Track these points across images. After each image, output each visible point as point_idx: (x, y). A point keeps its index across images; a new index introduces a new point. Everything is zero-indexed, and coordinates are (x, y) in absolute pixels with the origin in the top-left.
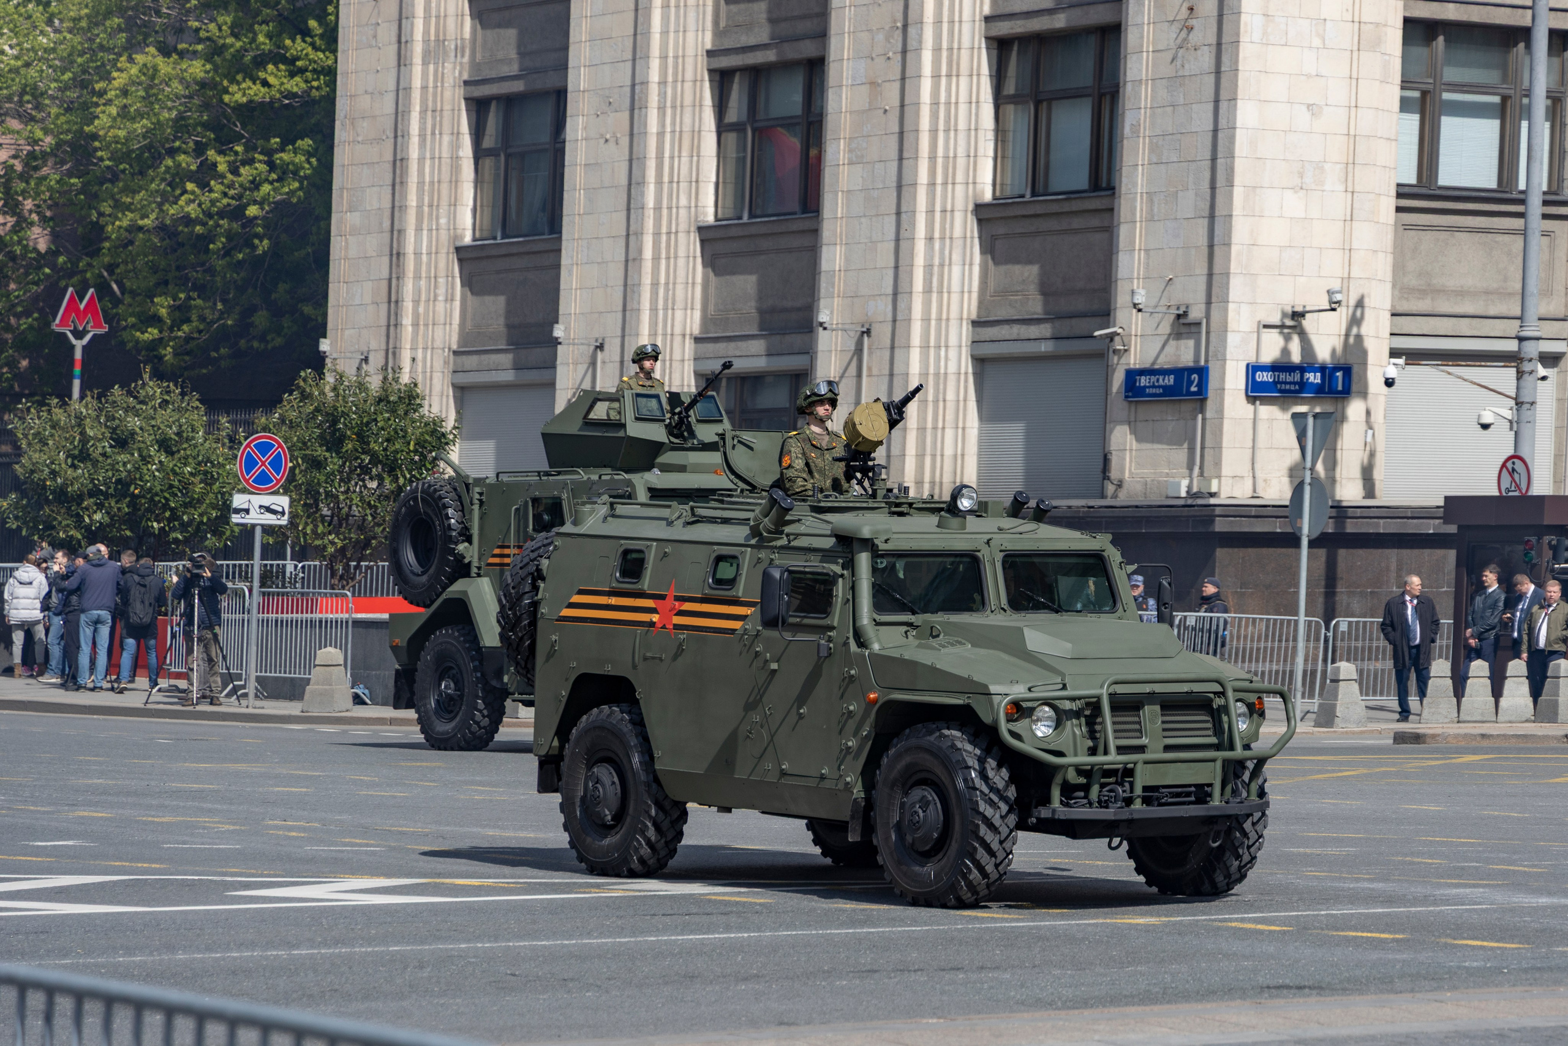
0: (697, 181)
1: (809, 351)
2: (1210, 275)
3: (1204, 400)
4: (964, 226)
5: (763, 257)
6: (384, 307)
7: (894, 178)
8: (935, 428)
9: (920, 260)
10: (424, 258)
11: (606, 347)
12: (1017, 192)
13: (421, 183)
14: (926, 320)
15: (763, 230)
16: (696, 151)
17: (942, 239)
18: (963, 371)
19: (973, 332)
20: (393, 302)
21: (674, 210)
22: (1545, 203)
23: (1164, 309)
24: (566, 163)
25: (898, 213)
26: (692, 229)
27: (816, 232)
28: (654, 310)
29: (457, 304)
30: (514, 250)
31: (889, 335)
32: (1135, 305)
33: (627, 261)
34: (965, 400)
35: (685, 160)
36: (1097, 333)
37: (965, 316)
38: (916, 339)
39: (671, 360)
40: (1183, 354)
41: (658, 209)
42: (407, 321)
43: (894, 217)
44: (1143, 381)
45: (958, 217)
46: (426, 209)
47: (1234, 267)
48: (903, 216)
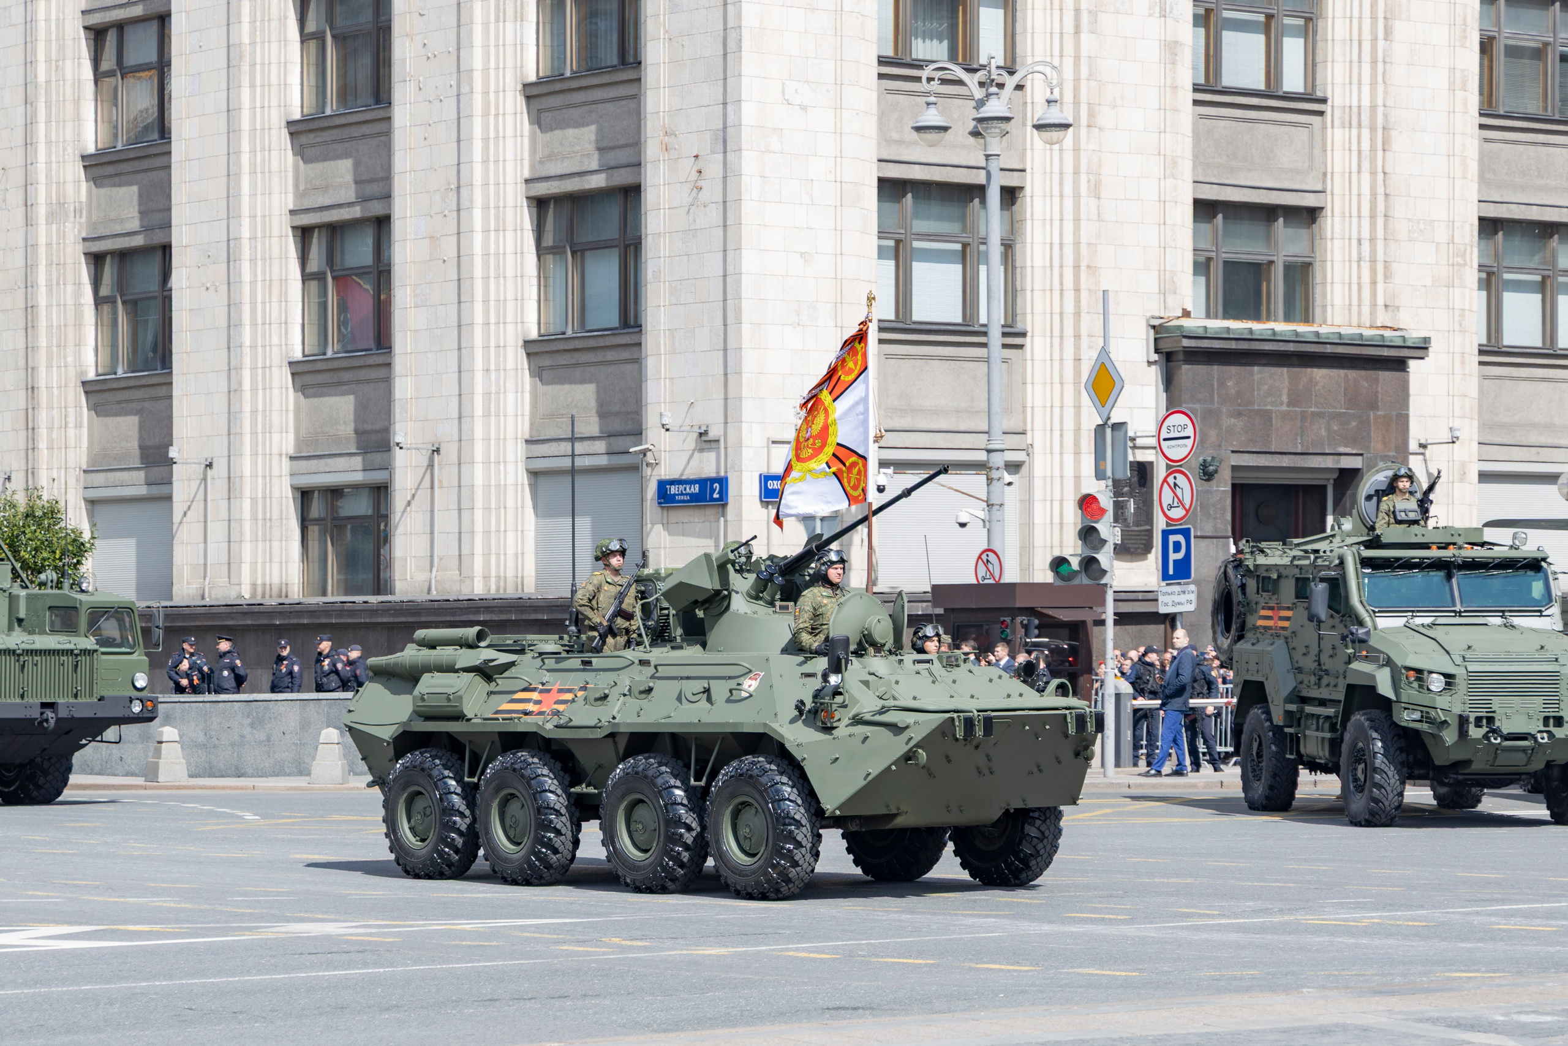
0: (286, 323)
1: (387, 467)
2: (726, 399)
3: (724, 506)
4: (517, 360)
5: (345, 387)
6: (22, 434)
7: (456, 319)
8: (498, 531)
9: (479, 389)
10: (55, 391)
11: (215, 465)
12: (559, 330)
13: (49, 327)
14: (487, 439)
15: (344, 364)
16: (284, 296)
17: (498, 370)
18: (520, 482)
19: (527, 449)
20: (31, 429)
21: (268, 348)
22: (1004, 335)
23: (688, 428)
24: (174, 308)
25: (459, 349)
26: (285, 363)
27: (389, 365)
28: (254, 433)
29: (85, 430)
30: (132, 383)
31: (456, 453)
32: (663, 425)
33: (229, 392)
34: (523, 507)
35: (275, 305)
36: (631, 450)
37: (519, 436)
38: (479, 455)
39: (270, 476)
40: (706, 466)
41: (253, 347)
42: (43, 445)
43: (456, 352)
44: (673, 490)
45: (510, 351)
46: (55, 349)
47: (745, 393)
48: (463, 351)
